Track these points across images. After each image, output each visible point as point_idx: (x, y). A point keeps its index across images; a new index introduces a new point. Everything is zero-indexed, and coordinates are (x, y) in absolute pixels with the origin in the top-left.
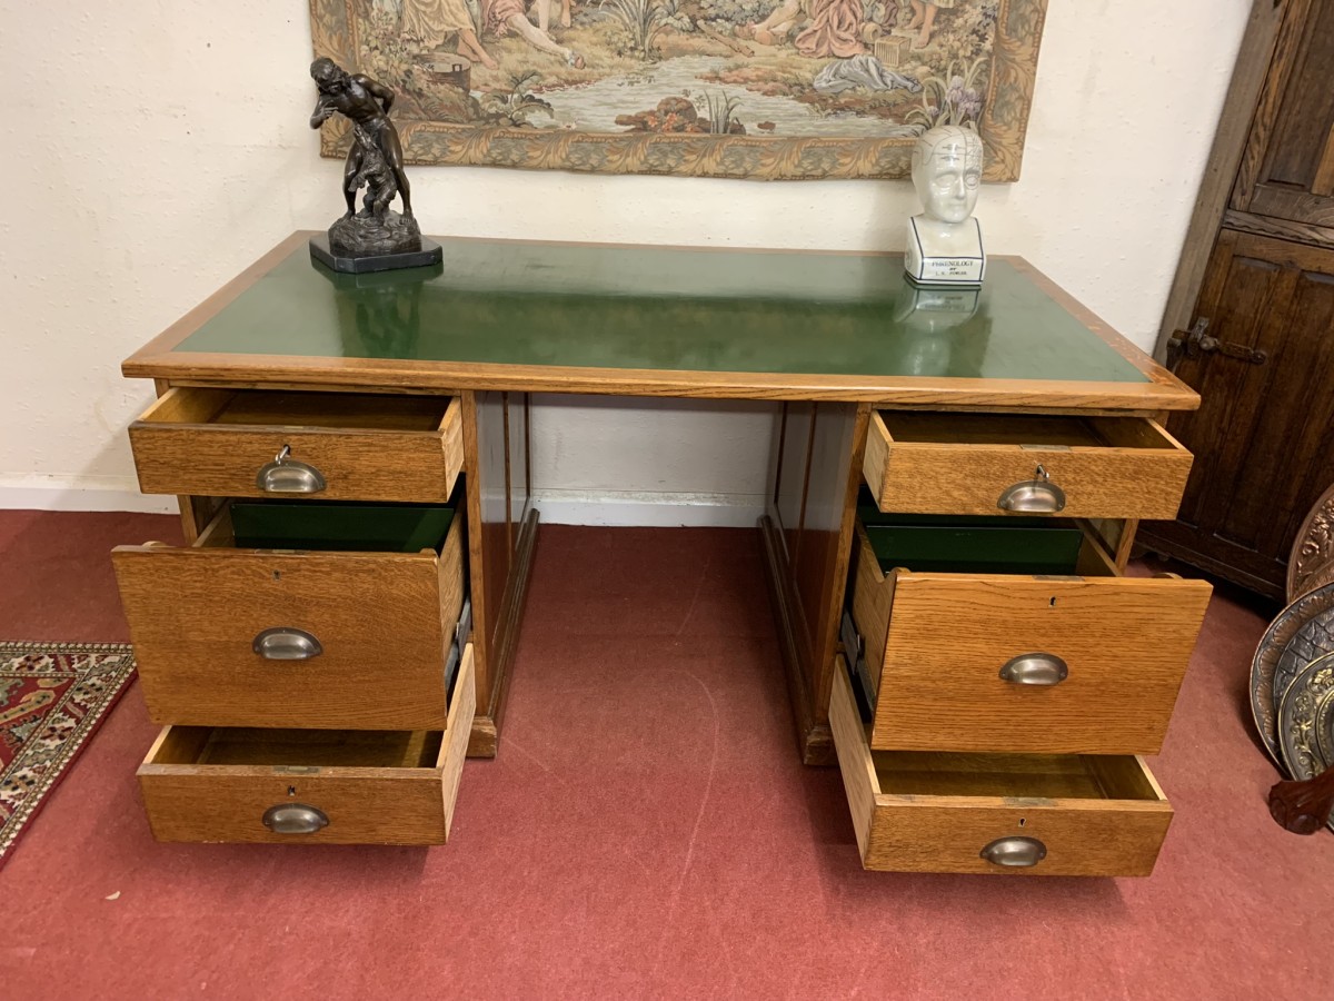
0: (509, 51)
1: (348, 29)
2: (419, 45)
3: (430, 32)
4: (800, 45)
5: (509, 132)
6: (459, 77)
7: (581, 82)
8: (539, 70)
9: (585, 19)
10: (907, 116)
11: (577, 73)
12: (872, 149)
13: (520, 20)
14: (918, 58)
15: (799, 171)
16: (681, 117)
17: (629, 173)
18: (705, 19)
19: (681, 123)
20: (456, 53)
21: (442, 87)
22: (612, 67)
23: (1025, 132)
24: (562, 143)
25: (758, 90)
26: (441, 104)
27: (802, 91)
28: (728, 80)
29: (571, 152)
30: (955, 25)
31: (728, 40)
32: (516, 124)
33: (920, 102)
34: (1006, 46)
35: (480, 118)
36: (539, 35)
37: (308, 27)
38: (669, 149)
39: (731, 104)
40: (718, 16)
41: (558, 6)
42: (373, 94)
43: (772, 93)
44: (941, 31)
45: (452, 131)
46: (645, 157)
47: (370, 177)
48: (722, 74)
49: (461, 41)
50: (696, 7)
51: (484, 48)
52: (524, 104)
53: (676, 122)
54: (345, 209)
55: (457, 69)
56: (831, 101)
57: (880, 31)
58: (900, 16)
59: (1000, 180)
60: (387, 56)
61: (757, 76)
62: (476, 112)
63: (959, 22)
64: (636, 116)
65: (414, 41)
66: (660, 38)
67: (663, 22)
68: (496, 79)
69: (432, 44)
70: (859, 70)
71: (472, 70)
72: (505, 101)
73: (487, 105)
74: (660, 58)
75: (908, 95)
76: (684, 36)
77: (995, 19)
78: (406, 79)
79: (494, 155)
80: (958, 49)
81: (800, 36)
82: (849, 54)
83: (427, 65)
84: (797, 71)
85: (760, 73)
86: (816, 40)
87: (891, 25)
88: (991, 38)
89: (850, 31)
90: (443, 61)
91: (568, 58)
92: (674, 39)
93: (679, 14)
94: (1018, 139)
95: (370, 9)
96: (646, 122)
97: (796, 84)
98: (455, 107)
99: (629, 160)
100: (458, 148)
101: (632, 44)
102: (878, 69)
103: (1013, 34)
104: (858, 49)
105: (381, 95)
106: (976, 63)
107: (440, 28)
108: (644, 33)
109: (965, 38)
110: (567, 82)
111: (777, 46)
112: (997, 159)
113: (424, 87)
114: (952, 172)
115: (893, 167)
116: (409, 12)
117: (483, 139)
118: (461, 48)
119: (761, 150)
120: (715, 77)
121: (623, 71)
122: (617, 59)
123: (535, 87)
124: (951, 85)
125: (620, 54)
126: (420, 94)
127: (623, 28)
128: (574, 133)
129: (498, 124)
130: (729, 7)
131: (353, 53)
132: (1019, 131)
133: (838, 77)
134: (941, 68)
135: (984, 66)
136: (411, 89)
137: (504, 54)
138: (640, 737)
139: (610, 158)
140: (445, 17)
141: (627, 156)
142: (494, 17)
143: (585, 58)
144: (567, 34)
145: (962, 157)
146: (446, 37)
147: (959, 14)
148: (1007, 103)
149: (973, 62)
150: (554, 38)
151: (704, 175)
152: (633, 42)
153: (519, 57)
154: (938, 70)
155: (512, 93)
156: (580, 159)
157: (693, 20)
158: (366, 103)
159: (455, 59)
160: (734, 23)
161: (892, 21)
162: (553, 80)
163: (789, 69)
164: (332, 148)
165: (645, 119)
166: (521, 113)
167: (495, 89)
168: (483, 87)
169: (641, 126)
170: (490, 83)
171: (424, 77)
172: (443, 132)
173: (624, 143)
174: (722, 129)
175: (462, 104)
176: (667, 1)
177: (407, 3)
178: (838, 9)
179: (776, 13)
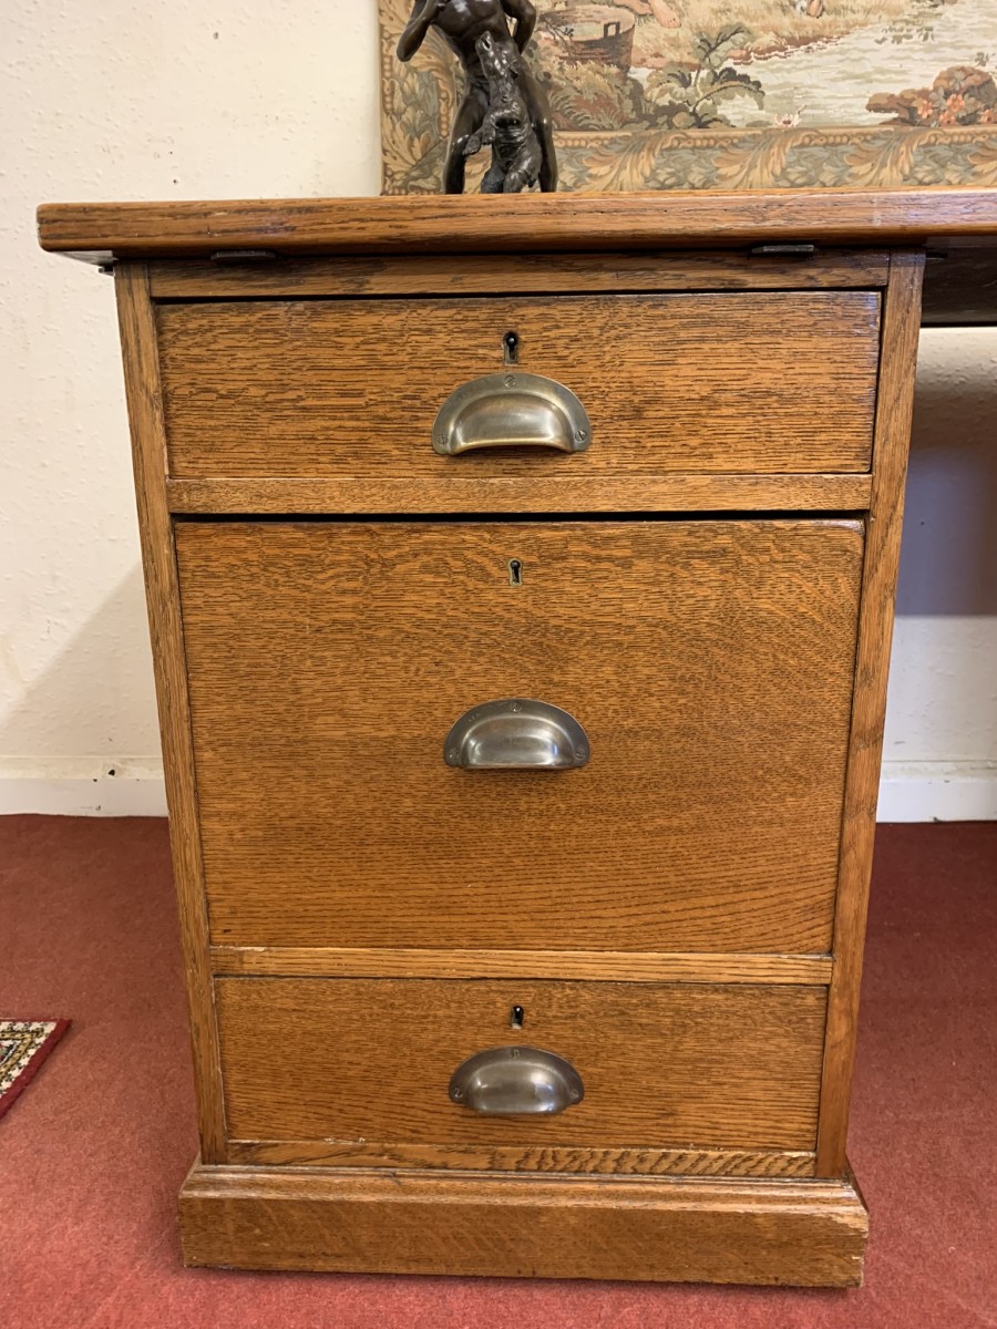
5: (688, 138)
6: (613, 47)
7: (815, 39)
8: (747, 24)
11: (810, 24)
16: (973, 99)
19: (971, 110)
20: (611, 4)
21: (582, 68)
24: (775, 150)
26: (578, 100)
29: (790, 165)
35: (642, 117)
38: (951, 154)
45: (594, 144)
46: (912, 168)
47: (503, 125)
52: (717, 86)
53: (961, 108)
55: (612, 31)
62: (637, 107)
64: (902, 96)
68: (675, 44)
71: (637, 30)
72: (685, 82)
73: (656, 91)
79: (661, 178)
83: (563, 28)
90: (590, 19)
96: (916, 109)
98: (603, 102)
99: (886, 171)
100: (603, 170)
110: (792, 41)
113: (555, 72)
117: (644, 153)
121: (885, 17)
123: (738, 53)
128: (797, 130)
129: (671, 125)
139: (854, 170)
141: (883, 165)
155: (699, 68)
156: (805, 173)
159: (609, 14)
162: (768, 39)
164: (399, 183)
165: (914, 104)
166: (710, 102)
167: (672, 62)
168: (651, 61)
169: (906, 115)
170: (664, 52)
171: (558, 51)
172: (580, 147)
173: (880, 143)
175: (615, 95)
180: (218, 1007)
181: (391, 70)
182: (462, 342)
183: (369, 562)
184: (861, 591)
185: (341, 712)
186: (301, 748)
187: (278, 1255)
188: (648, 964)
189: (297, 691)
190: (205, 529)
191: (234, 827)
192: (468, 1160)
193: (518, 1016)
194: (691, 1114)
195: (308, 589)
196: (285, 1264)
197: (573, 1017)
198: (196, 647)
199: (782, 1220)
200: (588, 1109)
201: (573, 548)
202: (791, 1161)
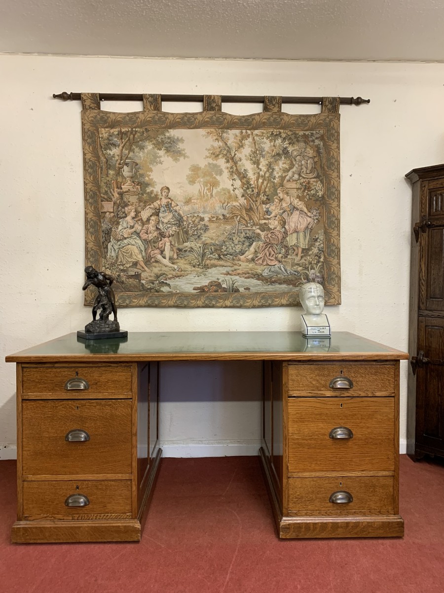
0: (155, 267)
1: (98, 262)
3: (128, 262)
4: (257, 262)
5: (155, 294)
6: (137, 276)
7: (181, 276)
8: (166, 273)
9: (182, 256)
10: (297, 284)
12: (286, 296)
13: (159, 257)
14: (298, 265)
15: (260, 304)
16: (217, 287)
17: (198, 307)
18: (223, 255)
19: (217, 289)
20: (136, 268)
21: (131, 280)
22: (191, 271)
23: (340, 287)
24: (174, 297)
25: (243, 277)
26: (130, 286)
27: (259, 277)
28: (232, 274)
29: (177, 301)
30: (309, 254)
31: (232, 261)
32: (157, 291)
33: (301, 279)
34: (328, 260)
35: (144, 290)
36: (166, 262)
37: (84, 262)
38: (213, 298)
39: (234, 282)
40: (227, 254)
41: (173, 252)
42: (106, 279)
43: (248, 278)
44: (305, 256)
45: (134, 295)
46: (204, 301)
47: (103, 306)
48: (230, 272)
49: (138, 264)
50: (220, 251)
51: (146, 266)
52: (160, 284)
53: (214, 289)
54: (92, 319)
55: (137, 273)
56: (269, 280)
57: (284, 257)
58: (290, 251)
59: (334, 305)
60: (112, 270)
62: (143, 288)
63: (311, 252)
64: (201, 287)
65: (122, 265)
66: (208, 262)
67: (209, 256)
68: (151, 276)
69: (128, 266)
70: (278, 269)
72: (153, 284)
73: (147, 285)
74: (208, 268)
75: (296, 277)
76: (216, 261)
77: (323, 251)
78: (118, 278)
79: (149, 303)
80: (312, 261)
81: (257, 259)
82: (274, 264)
83: (126, 272)
84: (256, 270)
85: (243, 272)
86: (261, 260)
87: (287, 255)
88: (322, 257)
89: (273, 257)
90: (132, 271)
91: (176, 268)
92: (213, 262)
93: (214, 254)
94: (339, 290)
96: (204, 289)
97: (256, 275)
98: (135, 287)
99: (198, 302)
100: (136, 301)
101: (198, 263)
102: (284, 269)
103: (330, 256)
104: (276, 263)
105: (109, 279)
106: (319, 265)
107: (131, 260)
108: (202, 260)
109: (313, 258)
110: (176, 276)
111: (249, 263)
112: (332, 297)
113: (124, 280)
114: (313, 297)
115: (294, 301)
116: (121, 255)
117: (145, 297)
118: (138, 267)
119: (246, 297)
120: (228, 274)
121: (195, 272)
122: (193, 268)
123: (164, 278)
124: (311, 273)
125: (194, 267)
126: (123, 282)
127: (195, 258)
128: (178, 293)
129: (151, 292)
130: (231, 251)
132: (338, 287)
133: (271, 272)
135: (322, 266)
136: (120, 281)
137: (153, 268)
138: (206, 533)
139: (191, 302)
140: (133, 257)
142: (150, 256)
143: (182, 268)
144: (175, 261)
145: (316, 292)
146: (133, 263)
147: (310, 250)
148: (332, 279)
149: (317, 265)
150: (171, 262)
151: (226, 307)
153: (159, 269)
154: (306, 268)
155: (156, 281)
156: (180, 302)
157: (219, 255)
158: (103, 281)
159: (136, 270)
160: (233, 256)
161: (287, 253)
162: (171, 276)
163: (253, 270)
164: (88, 303)
166: (159, 288)
167: (150, 280)
168: (145, 279)
169: (202, 291)
170: (148, 278)
171: (124, 277)
172: (130, 295)
173: (196, 297)
174: (231, 291)
175: (138, 285)
176: (210, 250)
177: (120, 252)
178: (268, 250)
179: (247, 252)
180: (23, 487)
182: (69, 373)
183: (54, 407)
184: (132, 411)
185: (48, 432)
186: (40, 438)
187: (30, 539)
188: (101, 476)
189: (41, 428)
190: (27, 401)
191: (29, 452)
192: (68, 518)
193: (78, 488)
194: (109, 506)
195: (43, 411)
196: (31, 542)
197: (87, 487)
198: (24, 421)
199: (125, 527)
200: (90, 506)
201: (87, 404)
202: (128, 515)
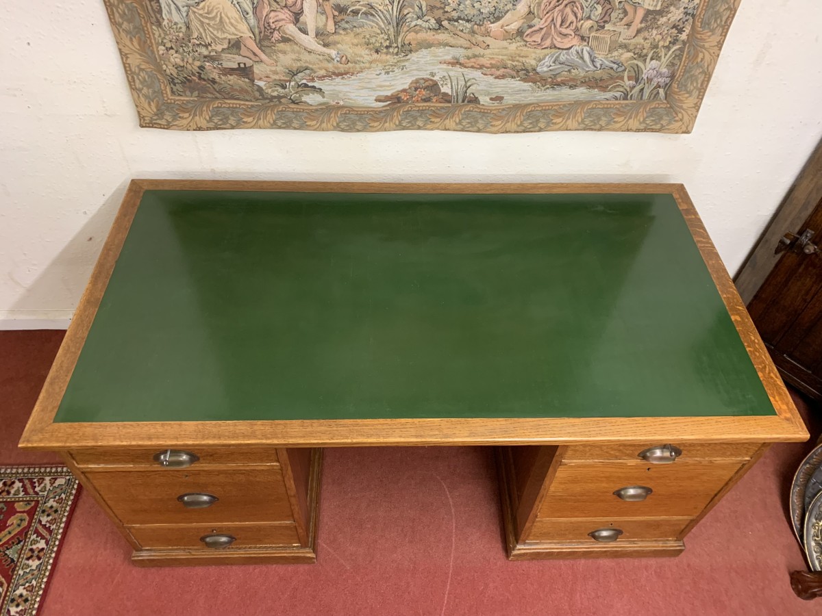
0: (284, 53)
1: (145, 34)
2: (207, 48)
3: (215, 39)
4: (527, 39)
5: (290, 107)
6: (244, 71)
7: (346, 74)
8: (311, 66)
9: (347, 26)
10: (610, 87)
11: (342, 68)
12: (579, 110)
13: (291, 29)
14: (625, 47)
16: (428, 92)
18: (449, 20)
19: (428, 96)
20: (240, 55)
21: (231, 77)
22: (371, 63)
23: (702, 99)
24: (333, 115)
25: (492, 75)
26: (231, 88)
28: (467, 65)
29: (340, 122)
30: (659, 23)
31: (468, 36)
33: (622, 78)
34: (699, 36)
35: (265, 99)
36: (309, 41)
38: (419, 114)
39: (469, 84)
40: (459, 18)
41: (324, 17)
43: (503, 77)
44: (647, 28)
45: (243, 107)
46: (400, 122)
48: (462, 60)
49: (242, 46)
50: (442, 11)
51: (262, 51)
52: (300, 89)
53: (423, 95)
55: (242, 66)
56: (550, 80)
57: (596, 27)
58: (614, 15)
59: (676, 133)
60: (182, 54)
61: (491, 64)
62: (261, 95)
63: (664, 20)
64: (392, 95)
65: (203, 45)
67: (413, 24)
68: (275, 73)
69: (219, 48)
70: (575, 58)
71: (254, 66)
72: (284, 87)
74: (411, 51)
75: (613, 73)
76: (431, 33)
77: (693, 16)
78: (200, 72)
79: (278, 124)
80: (659, 41)
81: (529, 32)
82: (568, 46)
83: (217, 62)
84: (524, 59)
85: (493, 62)
86: (541, 35)
87: (605, 22)
88: (687, 30)
89: (571, 27)
90: (229, 60)
91: (334, 57)
92: (422, 36)
93: (426, 18)
94: (696, 103)
95: (161, 20)
96: (400, 98)
97: (522, 70)
98: (242, 90)
99: (387, 125)
100: (249, 120)
101: (387, 43)
102: (591, 56)
103: (707, 26)
104: (576, 41)
106: (672, 50)
107: (223, 36)
108: (397, 33)
109: (666, 32)
110: (334, 73)
111: (509, 41)
112: (677, 118)
113: (217, 77)
115: (595, 123)
116: (195, 24)
117: (269, 113)
118: (244, 51)
119: (492, 116)
120: (456, 63)
121: (380, 65)
122: (375, 56)
123: (308, 78)
124: (649, 67)
125: (377, 52)
126: (213, 81)
127: (379, 32)
128: (343, 107)
129: (280, 102)
130: (470, 12)
131: (153, 52)
132: (698, 98)
133: (557, 63)
134: (643, 54)
135: (678, 52)
136: (206, 78)
137: (280, 55)
138: (405, 535)
139: (371, 124)
140: (227, 28)
141: (385, 122)
142: (269, 26)
143: (349, 56)
144: (331, 39)
146: (229, 43)
147: (664, 14)
148: (692, 77)
149: (669, 50)
150: (321, 42)
151: (446, 130)
152: (388, 41)
153: (294, 56)
154: (640, 56)
155: (290, 81)
157: (439, 22)
159: (239, 59)
160: (473, 23)
161: (606, 19)
162: (323, 72)
163: (517, 58)
164: (148, 121)
165: (399, 96)
166: (298, 95)
167: (275, 80)
168: (265, 79)
169: (396, 101)
170: (271, 76)
171: (215, 70)
172: (236, 108)
173: (382, 114)
174: (460, 101)
175: (249, 89)
176: (417, 9)
177: (192, 16)
178: (562, 11)
179: (509, 15)
181: (131, 70)
185: (145, 495)
186: (136, 500)
189: (131, 493)
200: (238, 542)
